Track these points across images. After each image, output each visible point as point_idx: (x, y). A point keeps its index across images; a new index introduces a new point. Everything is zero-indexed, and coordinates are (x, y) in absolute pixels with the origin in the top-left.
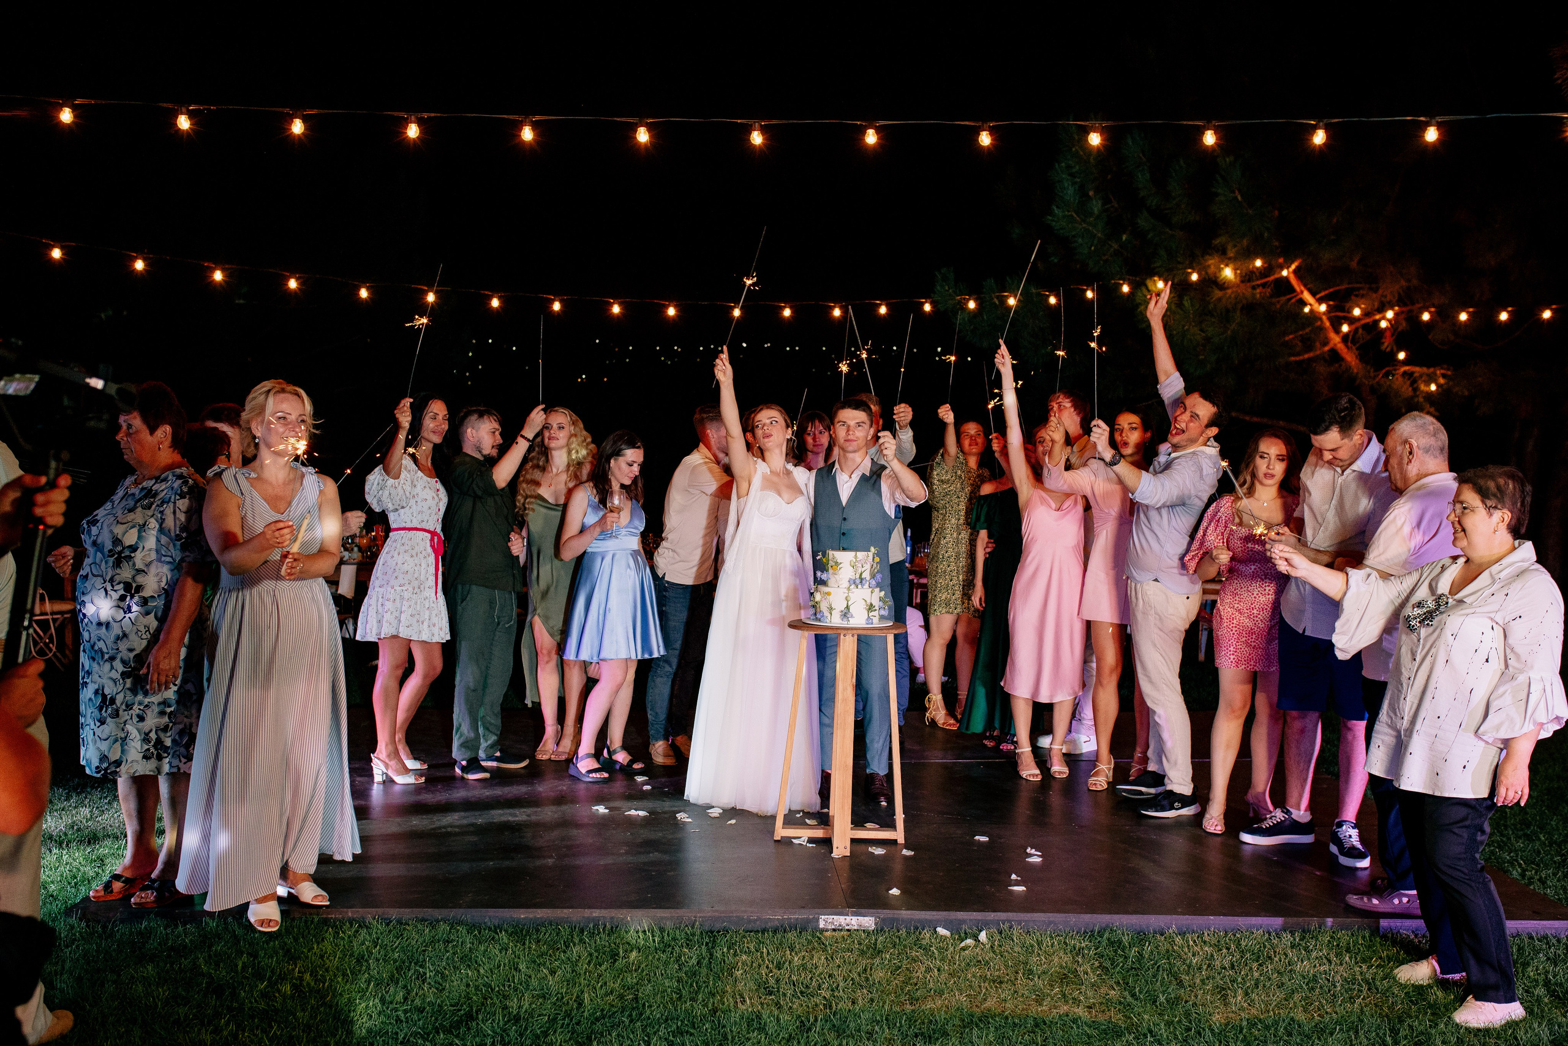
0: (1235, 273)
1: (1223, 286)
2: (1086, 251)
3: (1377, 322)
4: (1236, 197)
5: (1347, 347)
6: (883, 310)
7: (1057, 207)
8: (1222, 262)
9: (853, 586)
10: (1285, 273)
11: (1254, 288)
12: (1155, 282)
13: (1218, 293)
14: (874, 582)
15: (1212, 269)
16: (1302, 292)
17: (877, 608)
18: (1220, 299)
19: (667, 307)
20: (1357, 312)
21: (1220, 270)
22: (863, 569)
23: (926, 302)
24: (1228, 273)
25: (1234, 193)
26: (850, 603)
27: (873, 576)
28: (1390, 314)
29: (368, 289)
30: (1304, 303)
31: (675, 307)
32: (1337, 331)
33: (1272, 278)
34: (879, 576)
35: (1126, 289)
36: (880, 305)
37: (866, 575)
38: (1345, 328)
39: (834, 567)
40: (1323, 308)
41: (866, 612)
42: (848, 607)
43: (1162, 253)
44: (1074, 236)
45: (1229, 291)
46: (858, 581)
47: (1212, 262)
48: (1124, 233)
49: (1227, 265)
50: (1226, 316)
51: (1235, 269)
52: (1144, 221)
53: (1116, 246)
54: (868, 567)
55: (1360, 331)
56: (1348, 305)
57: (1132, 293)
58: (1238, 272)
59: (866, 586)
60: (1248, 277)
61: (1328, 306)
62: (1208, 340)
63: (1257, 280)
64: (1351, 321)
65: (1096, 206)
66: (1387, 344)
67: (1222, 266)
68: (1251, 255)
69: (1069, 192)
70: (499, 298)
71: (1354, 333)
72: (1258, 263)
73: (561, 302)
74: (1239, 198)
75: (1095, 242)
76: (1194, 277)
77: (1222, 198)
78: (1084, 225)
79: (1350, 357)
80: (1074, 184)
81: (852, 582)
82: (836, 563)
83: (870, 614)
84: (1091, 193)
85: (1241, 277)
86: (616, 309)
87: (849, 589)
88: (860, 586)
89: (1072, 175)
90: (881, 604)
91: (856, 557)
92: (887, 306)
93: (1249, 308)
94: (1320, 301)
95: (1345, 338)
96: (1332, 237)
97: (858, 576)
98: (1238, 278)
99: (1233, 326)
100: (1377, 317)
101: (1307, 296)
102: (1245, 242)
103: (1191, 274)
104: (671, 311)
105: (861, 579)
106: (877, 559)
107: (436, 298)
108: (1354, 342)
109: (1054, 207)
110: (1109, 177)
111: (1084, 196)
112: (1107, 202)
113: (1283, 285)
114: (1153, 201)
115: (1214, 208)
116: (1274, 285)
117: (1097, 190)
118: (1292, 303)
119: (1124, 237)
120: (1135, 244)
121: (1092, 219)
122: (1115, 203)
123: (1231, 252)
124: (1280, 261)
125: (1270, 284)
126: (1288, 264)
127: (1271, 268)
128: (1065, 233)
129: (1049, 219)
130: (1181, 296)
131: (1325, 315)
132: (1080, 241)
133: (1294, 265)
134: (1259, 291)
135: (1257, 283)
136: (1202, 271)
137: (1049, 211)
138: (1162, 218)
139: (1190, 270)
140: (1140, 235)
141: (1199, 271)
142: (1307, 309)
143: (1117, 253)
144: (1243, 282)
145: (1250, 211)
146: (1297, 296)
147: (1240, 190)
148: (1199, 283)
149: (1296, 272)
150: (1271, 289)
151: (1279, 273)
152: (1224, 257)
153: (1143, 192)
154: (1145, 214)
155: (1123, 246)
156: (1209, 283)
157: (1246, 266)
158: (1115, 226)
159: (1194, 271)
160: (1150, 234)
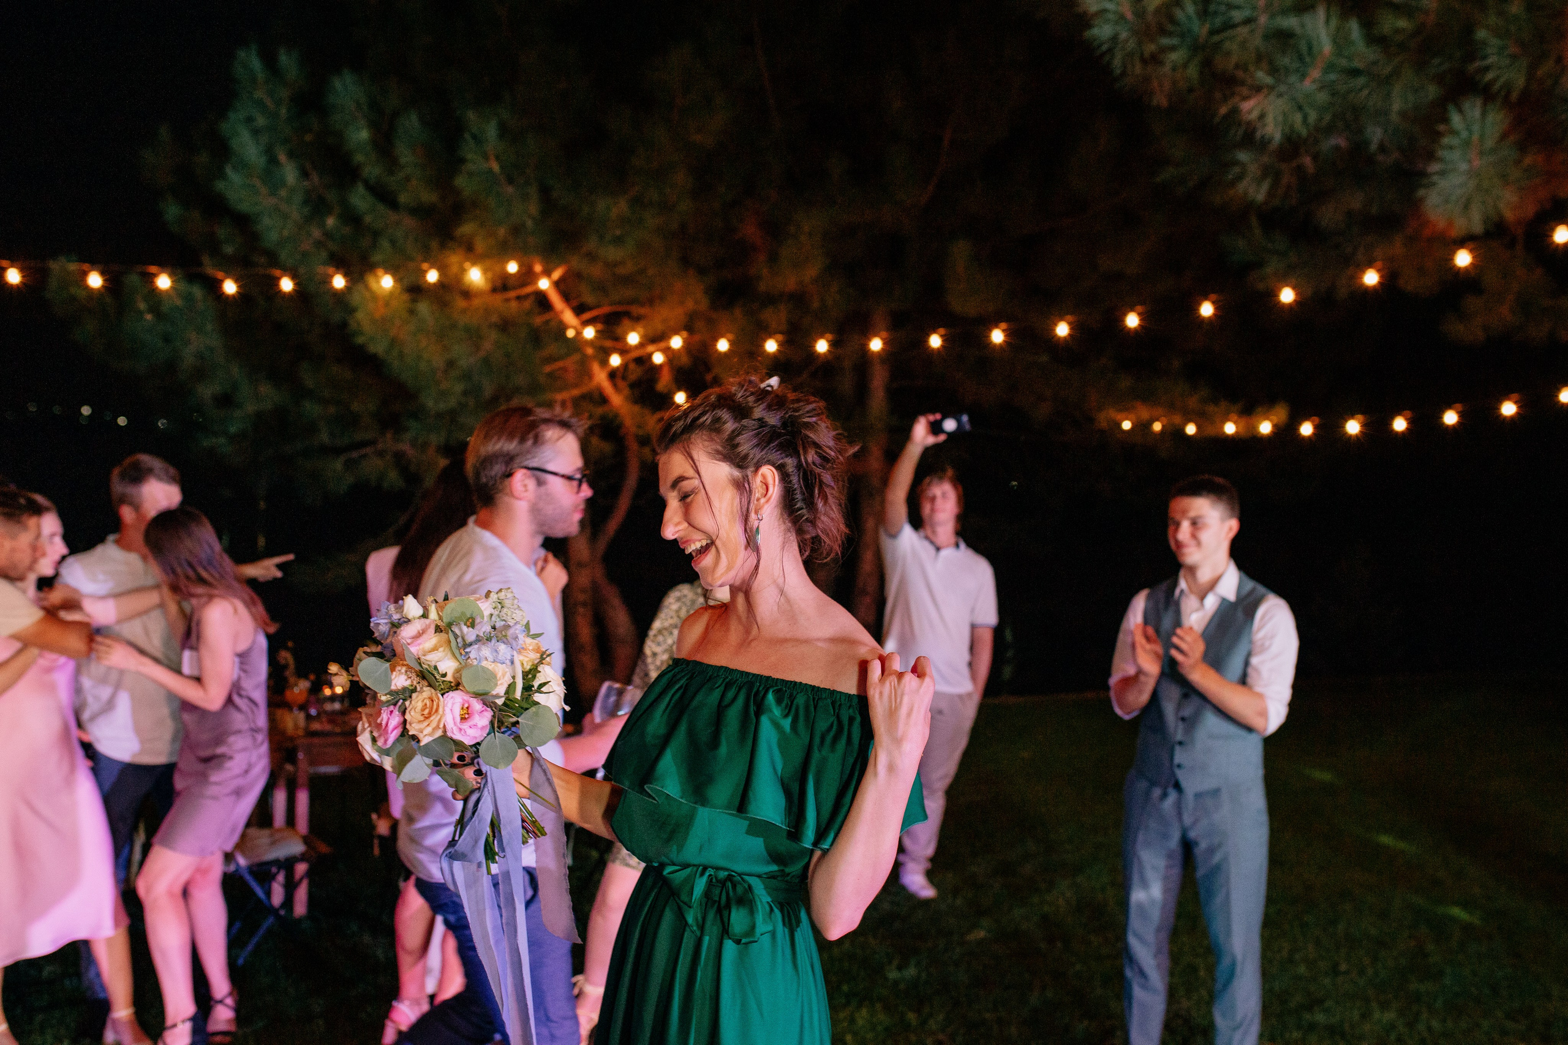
0: (486, 279)
1: (467, 293)
2: (274, 236)
3: (650, 355)
4: (491, 170)
5: (615, 386)
7: (234, 170)
8: (467, 260)
10: (544, 284)
11: (507, 300)
12: (378, 280)
13: (461, 303)
15: (454, 269)
16: (562, 312)
18: (464, 311)
20: (633, 338)
21: (463, 271)
24: (475, 276)
25: (486, 158)
28: (676, 342)
30: (566, 327)
32: (604, 362)
33: (529, 289)
35: (339, 282)
38: (615, 360)
40: (589, 333)
44: (257, 214)
45: (476, 302)
47: (454, 259)
48: (330, 212)
49: (474, 264)
50: (474, 335)
51: (485, 271)
52: (360, 199)
53: (316, 233)
55: (632, 366)
56: (619, 331)
57: (348, 289)
58: (490, 275)
60: (502, 285)
61: (597, 332)
62: (451, 364)
63: (514, 288)
64: (624, 351)
65: (290, 173)
66: (664, 381)
67: (467, 265)
68: (504, 251)
69: (251, 150)
71: (625, 366)
72: (512, 267)
74: (496, 167)
75: (290, 224)
76: (432, 276)
77: (470, 167)
78: (272, 201)
79: (617, 400)
80: (258, 143)
84: (282, 158)
85: (493, 281)
89: (256, 132)
93: (505, 326)
94: (586, 323)
95: (613, 375)
96: (618, 232)
98: (487, 285)
99: (487, 346)
100: (650, 348)
101: (569, 317)
102: (502, 232)
103: (426, 272)
108: (624, 378)
109: (229, 170)
110: (308, 138)
111: (273, 161)
112: (304, 174)
113: (542, 300)
114: (372, 170)
115: (460, 181)
116: (532, 298)
117: (291, 155)
118: (553, 324)
119: (330, 222)
120: (347, 230)
121: (283, 193)
122: (315, 178)
123: (480, 245)
124: (538, 268)
125: (527, 296)
126: (547, 273)
127: (527, 276)
128: (244, 207)
129: (220, 185)
130: (414, 301)
131: (591, 343)
132: (267, 221)
133: (557, 274)
134: (514, 304)
135: (512, 294)
136: (442, 269)
137: (223, 176)
138: (385, 196)
139: (425, 266)
140: (352, 218)
141: (438, 270)
142: (571, 333)
143: (319, 244)
144: (494, 290)
145: (510, 190)
146: (557, 315)
147: (497, 158)
148: (441, 285)
149: (557, 284)
150: (527, 304)
151: (536, 283)
152: (471, 253)
153: (359, 158)
154: (361, 189)
155: (328, 235)
156: (451, 287)
157: (497, 268)
158: (317, 207)
159: (431, 268)
160: (368, 219)
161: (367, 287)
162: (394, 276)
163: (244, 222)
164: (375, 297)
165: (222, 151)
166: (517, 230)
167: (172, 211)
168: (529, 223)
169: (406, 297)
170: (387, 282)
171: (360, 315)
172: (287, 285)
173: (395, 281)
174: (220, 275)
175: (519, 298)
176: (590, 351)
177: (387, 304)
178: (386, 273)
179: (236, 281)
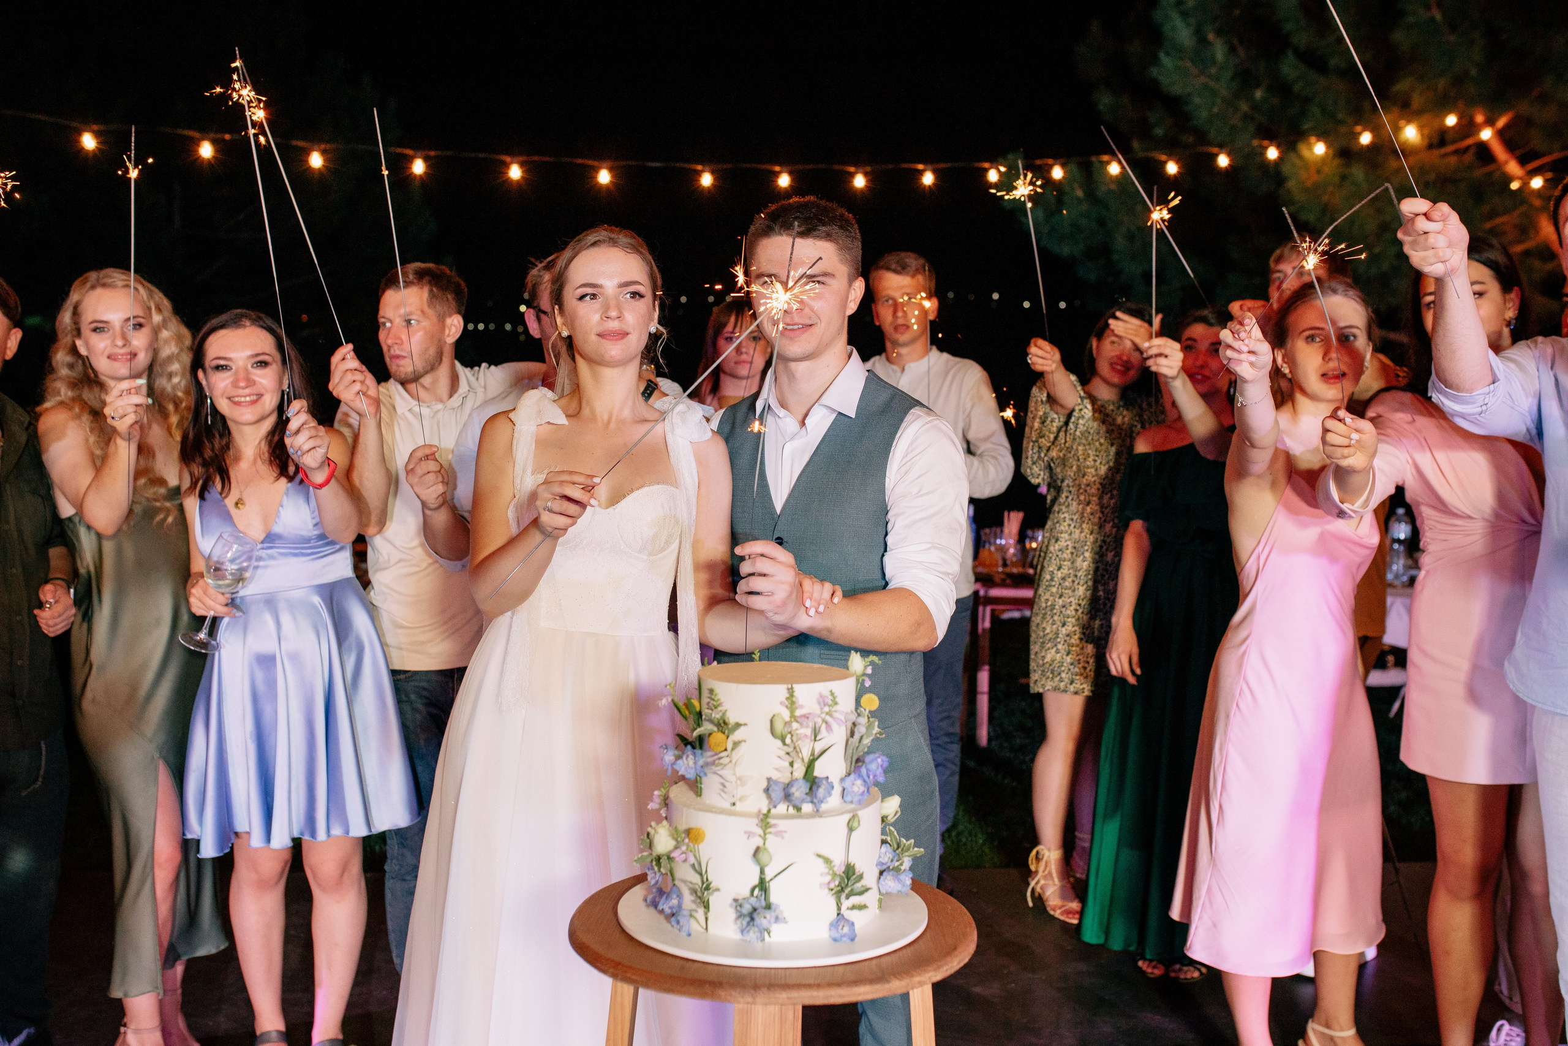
0: (1422, 135)
1: (1402, 152)
2: (1204, 114)
4: (1433, 19)
6: (928, 179)
7: (1168, 54)
8: (1403, 118)
9: (782, 808)
10: (1486, 134)
11: (1445, 155)
12: (1310, 148)
13: (1394, 163)
14: (858, 786)
15: (1389, 129)
16: (1506, 162)
17: (870, 878)
18: (1398, 171)
19: (596, 170)
21: (1397, 130)
22: (819, 747)
23: (991, 168)
24: (1411, 133)
25: (1428, 7)
26: (769, 873)
27: (857, 763)
29: (97, 134)
30: (1510, 179)
31: (611, 170)
33: (1470, 141)
34: (876, 764)
35: (1272, 153)
36: (923, 171)
37: (832, 767)
39: (718, 737)
40: (1537, 183)
41: (832, 901)
42: (763, 885)
43: (1316, 110)
44: (1189, 94)
45: (1410, 160)
46: (799, 790)
48: (1258, 86)
49: (1409, 122)
51: (1421, 128)
52: (1290, 68)
53: (1244, 107)
54: (837, 736)
57: (1281, 159)
58: (1426, 131)
59: (833, 801)
60: (1439, 139)
61: (1546, 181)
63: (1454, 142)
65: (1219, 51)
67: (1402, 123)
68: (1444, 105)
69: (1182, 32)
70: (324, 153)
72: (1451, 120)
73: (426, 159)
74: (1438, 17)
75: (1219, 100)
76: (1366, 138)
77: (1411, 19)
78: (1203, 79)
80: (1188, 25)
81: (777, 793)
82: (723, 725)
83: (846, 904)
84: (1211, 37)
85: (1430, 138)
86: (515, 172)
87: (765, 820)
88: (807, 808)
89: (1185, 15)
90: (887, 854)
91: (791, 701)
92: (934, 172)
94: (1533, 173)
97: (799, 770)
98: (1426, 142)
101: (1513, 167)
102: (1442, 83)
103: (1360, 134)
104: (604, 177)
105: (812, 782)
106: (871, 702)
107: (217, 151)
109: (1162, 55)
110: (1237, 12)
111: (1202, 41)
112: (1232, 50)
113: (1483, 151)
114: (1302, 38)
115: (1399, 36)
116: (1472, 151)
117: (1219, 33)
118: (1497, 175)
119: (1258, 94)
120: (1275, 101)
121: (1213, 71)
122: (1241, 52)
123: (1417, 101)
124: (1479, 118)
125: (1468, 148)
126: (1490, 122)
127: (1468, 127)
128: (1177, 89)
129: (1154, 71)
130: (1347, 165)
131: (1538, 193)
132: (1197, 100)
133: (1501, 122)
134: (1453, 160)
135: (1450, 148)
136: (1375, 130)
137: (1155, 61)
138: (1315, 61)
139: (1358, 128)
140: (1281, 89)
141: (1372, 131)
142: (1515, 186)
143: (1246, 117)
144: (1430, 147)
145: (1452, 38)
146: (1500, 166)
147: (1440, 5)
148: (1373, 147)
149: (1501, 134)
150: (1469, 157)
151: (1478, 134)
152: (1407, 110)
153: (1289, 26)
154: (1290, 57)
155: (1255, 107)
156: (1384, 148)
157: (1436, 124)
158: (1245, 79)
159: (1364, 130)
160: (1297, 88)
161: (1300, 157)
162: (1325, 142)
163: (1175, 106)
164: (1306, 164)
165: (1155, 38)
166: (1459, 80)
167: (1105, 101)
168: (1474, 72)
169: (1337, 162)
170: (1319, 148)
171: (1291, 184)
172: (1223, 161)
173: (1328, 147)
174: (1163, 158)
175: (1456, 152)
176: (1537, 203)
177: (1318, 172)
178: (1318, 140)
179: (1177, 162)
